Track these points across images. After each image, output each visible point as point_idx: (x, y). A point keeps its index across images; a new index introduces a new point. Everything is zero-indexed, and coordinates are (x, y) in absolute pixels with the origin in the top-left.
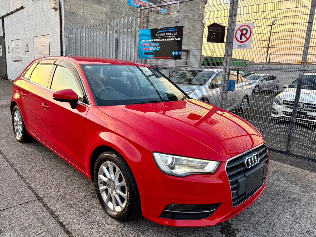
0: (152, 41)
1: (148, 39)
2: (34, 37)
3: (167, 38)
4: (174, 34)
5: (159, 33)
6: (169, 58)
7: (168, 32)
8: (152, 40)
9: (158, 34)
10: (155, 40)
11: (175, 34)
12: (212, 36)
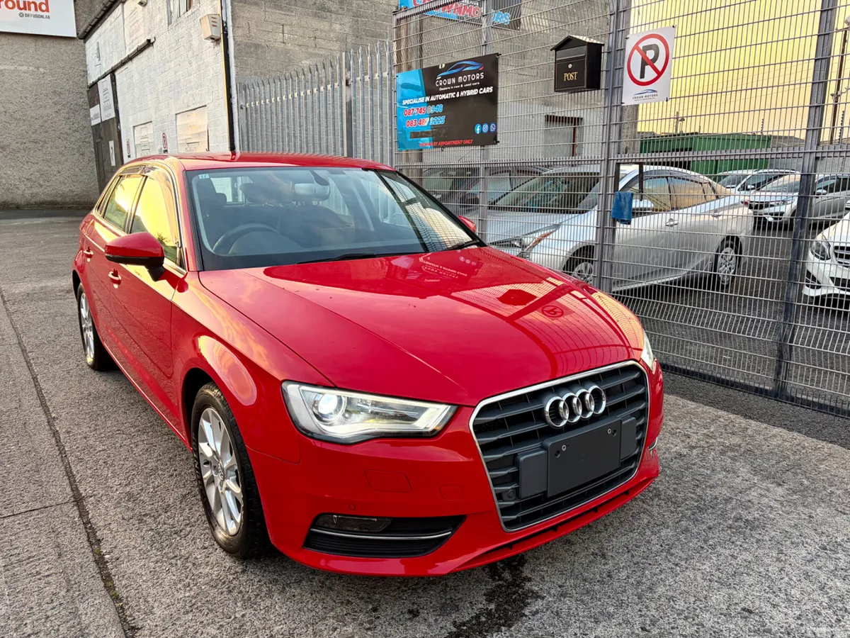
0: (428, 102)
1: (418, 97)
2: (178, 116)
3: (460, 90)
4: (478, 78)
5: (443, 78)
6: (468, 142)
7: (461, 74)
8: (428, 99)
9: (439, 80)
10: (433, 99)
11: (480, 77)
12: (566, 75)
